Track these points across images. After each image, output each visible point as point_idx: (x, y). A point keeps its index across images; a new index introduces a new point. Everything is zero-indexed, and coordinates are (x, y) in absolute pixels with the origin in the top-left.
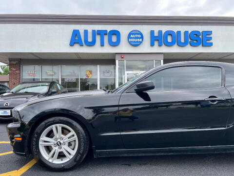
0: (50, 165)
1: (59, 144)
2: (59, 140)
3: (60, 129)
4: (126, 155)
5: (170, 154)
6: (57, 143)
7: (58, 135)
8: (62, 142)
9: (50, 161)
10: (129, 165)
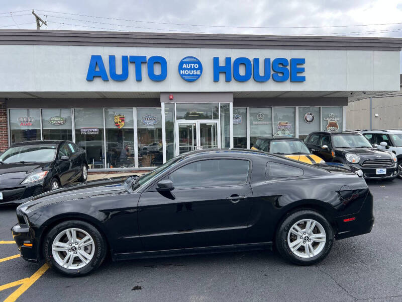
0: (65, 271)
1: (74, 249)
2: (74, 245)
3: (74, 234)
4: (147, 257)
5: (193, 254)
6: (72, 248)
7: (73, 239)
8: (77, 246)
9: (65, 266)
10: (152, 267)
